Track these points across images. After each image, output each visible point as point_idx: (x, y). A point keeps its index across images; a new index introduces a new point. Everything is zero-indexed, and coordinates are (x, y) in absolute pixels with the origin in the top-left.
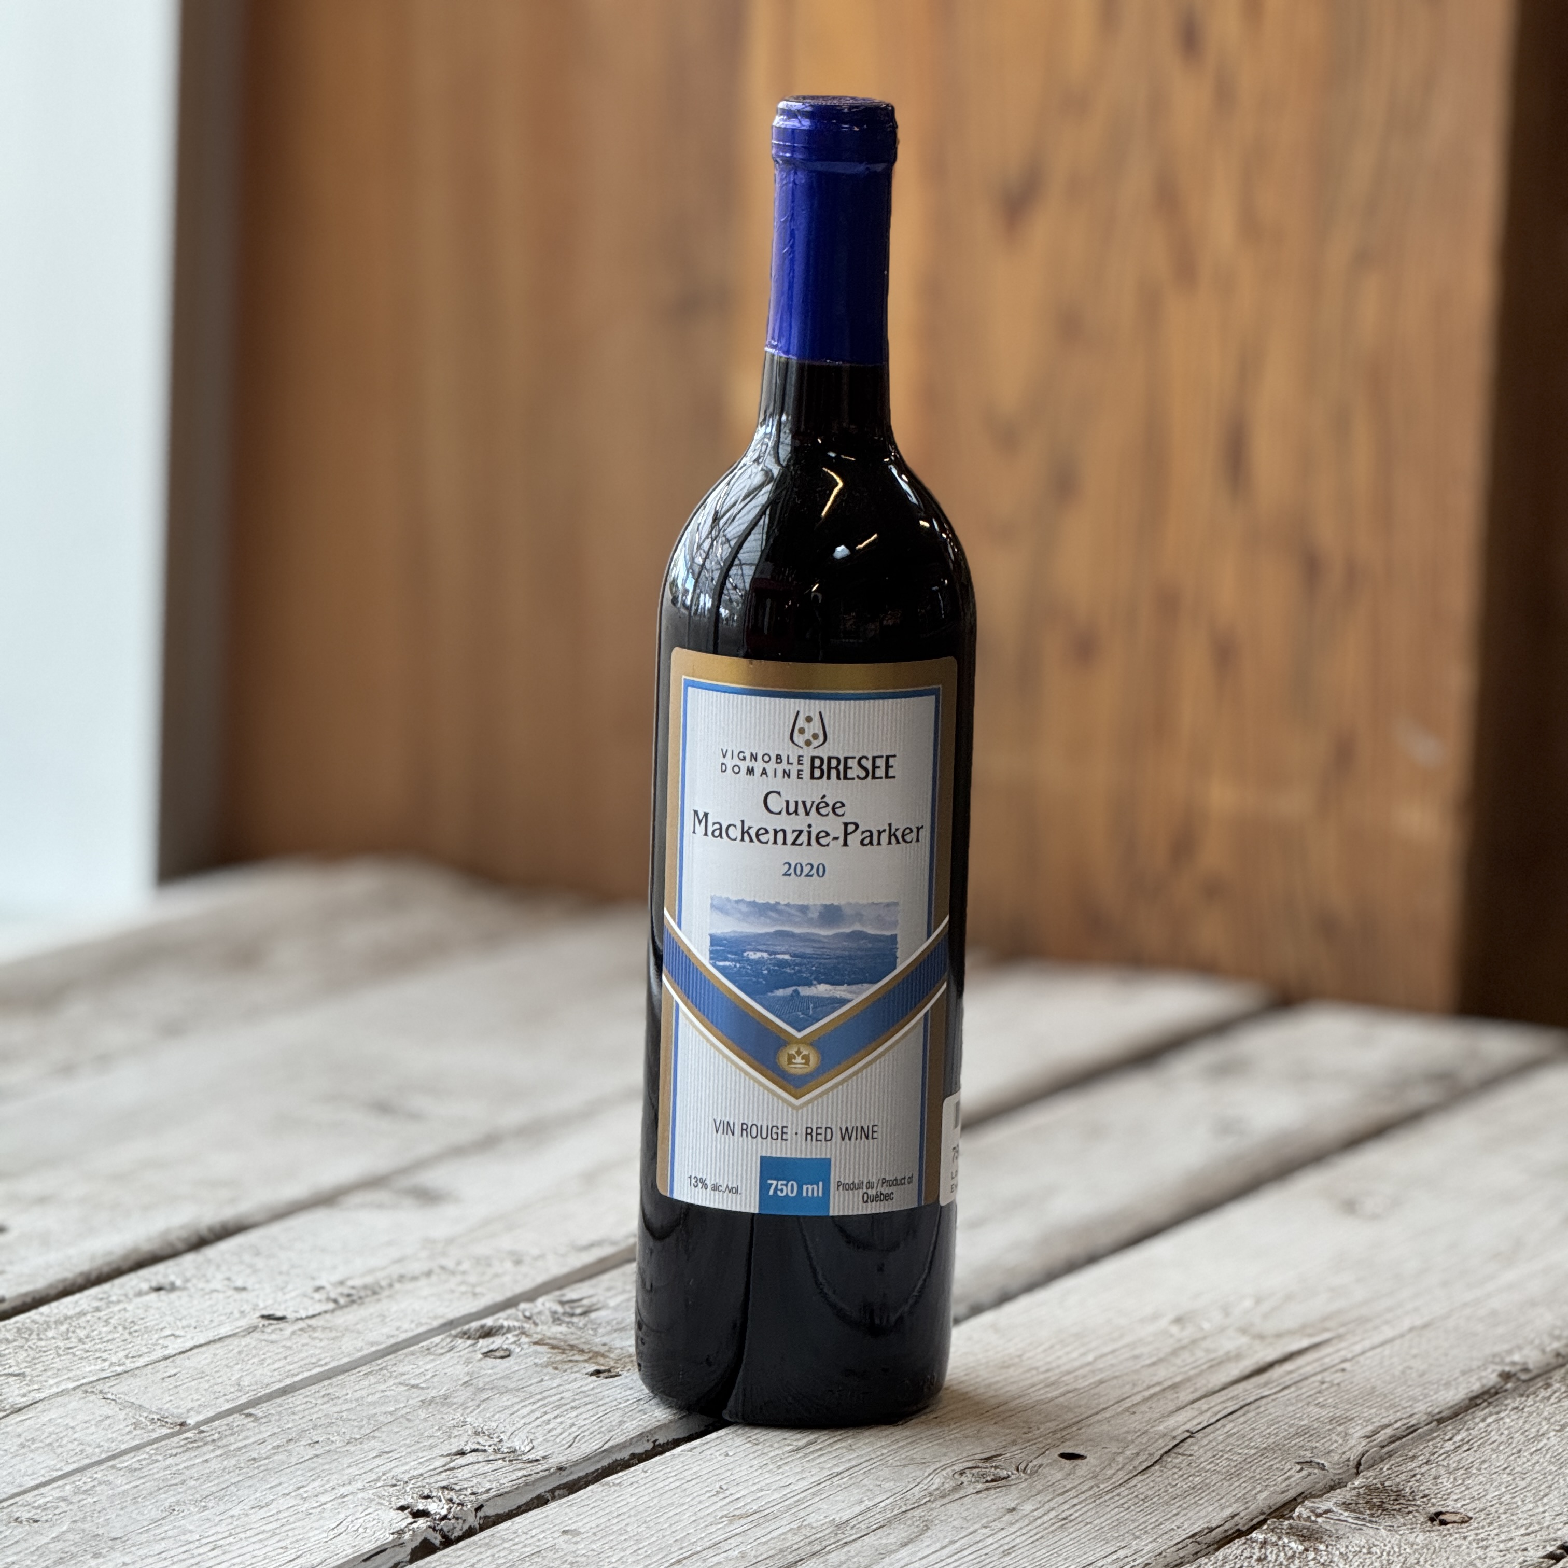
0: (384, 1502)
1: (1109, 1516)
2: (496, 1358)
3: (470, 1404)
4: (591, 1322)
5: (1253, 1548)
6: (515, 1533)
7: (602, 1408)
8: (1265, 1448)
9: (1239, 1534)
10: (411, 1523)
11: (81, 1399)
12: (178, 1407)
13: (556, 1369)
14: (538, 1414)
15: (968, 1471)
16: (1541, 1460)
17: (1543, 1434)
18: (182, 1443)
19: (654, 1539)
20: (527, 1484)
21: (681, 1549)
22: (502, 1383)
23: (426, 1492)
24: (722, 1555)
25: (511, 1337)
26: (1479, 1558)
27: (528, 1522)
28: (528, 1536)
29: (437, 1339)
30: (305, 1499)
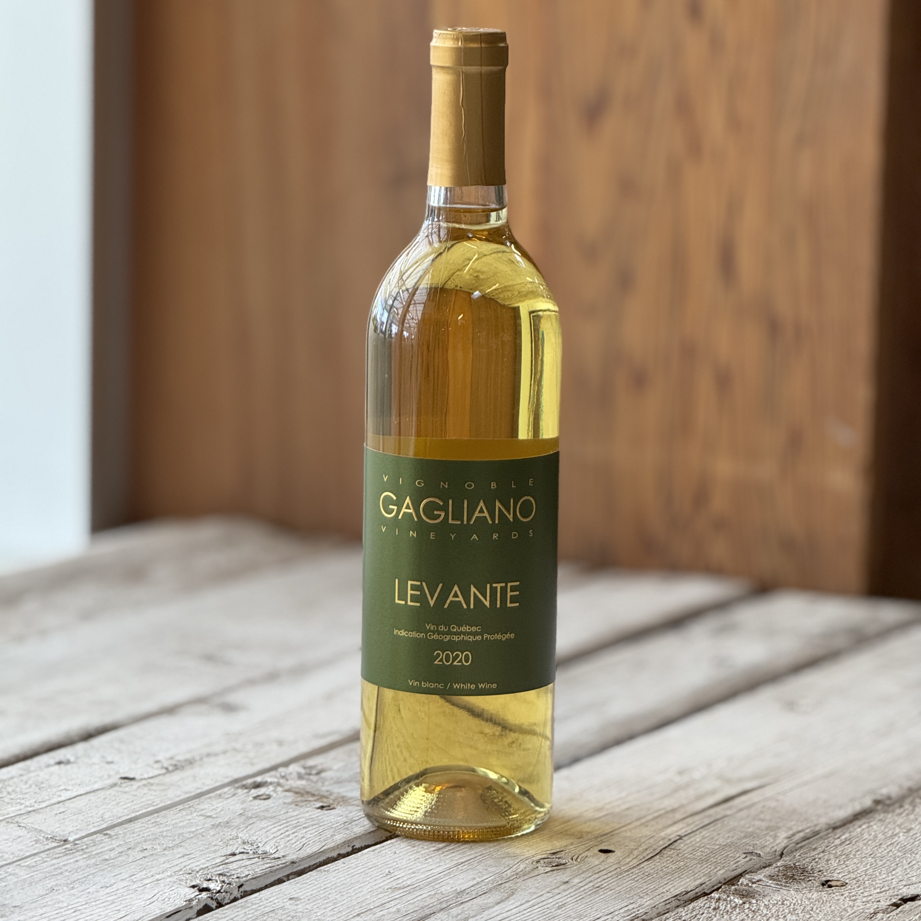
0: (182, 883)
1: (625, 885)
2: (261, 799)
3: (242, 826)
4: (322, 778)
5: (712, 902)
6: (260, 899)
7: (322, 828)
8: (725, 845)
9: (705, 894)
10: (198, 895)
12: (64, 831)
13: (297, 805)
14: (282, 831)
15: (542, 861)
16: (893, 850)
17: (896, 835)
18: (63, 851)
19: (345, 902)
20: (271, 872)
21: (361, 907)
22: (263, 814)
23: (209, 877)
24: (386, 911)
25: (271, 788)
26: (850, 906)
27: (269, 893)
28: (268, 901)
29: (226, 790)
30: (135, 882)
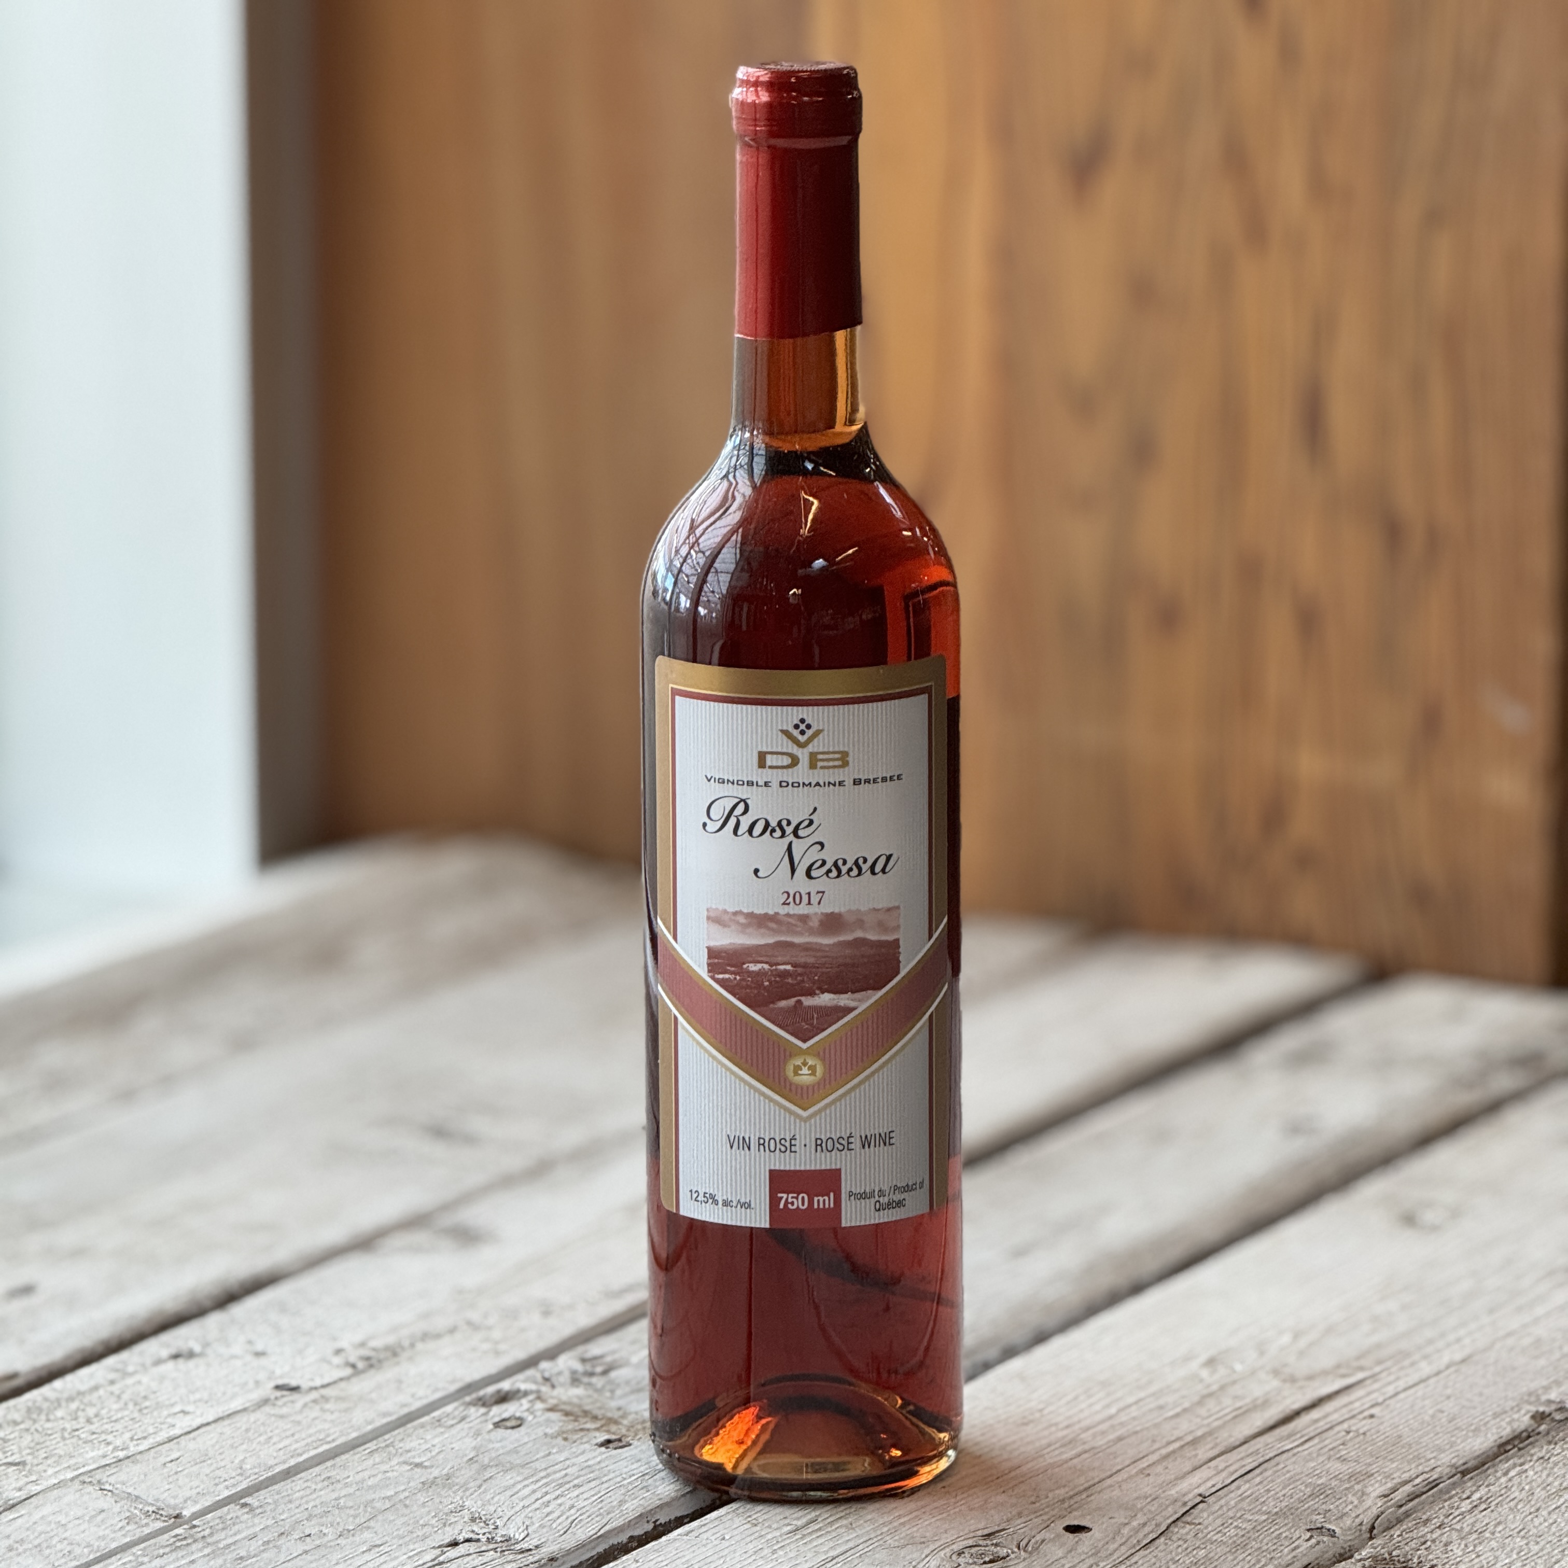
2: (507, 1428)
4: (611, 1382)
8: (1276, 1513)
11: (77, 1491)
12: (175, 1497)
13: (566, 1439)
15: (966, 1551)
18: (172, 1540)
25: (525, 1403)
29: (449, 1408)
